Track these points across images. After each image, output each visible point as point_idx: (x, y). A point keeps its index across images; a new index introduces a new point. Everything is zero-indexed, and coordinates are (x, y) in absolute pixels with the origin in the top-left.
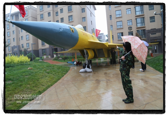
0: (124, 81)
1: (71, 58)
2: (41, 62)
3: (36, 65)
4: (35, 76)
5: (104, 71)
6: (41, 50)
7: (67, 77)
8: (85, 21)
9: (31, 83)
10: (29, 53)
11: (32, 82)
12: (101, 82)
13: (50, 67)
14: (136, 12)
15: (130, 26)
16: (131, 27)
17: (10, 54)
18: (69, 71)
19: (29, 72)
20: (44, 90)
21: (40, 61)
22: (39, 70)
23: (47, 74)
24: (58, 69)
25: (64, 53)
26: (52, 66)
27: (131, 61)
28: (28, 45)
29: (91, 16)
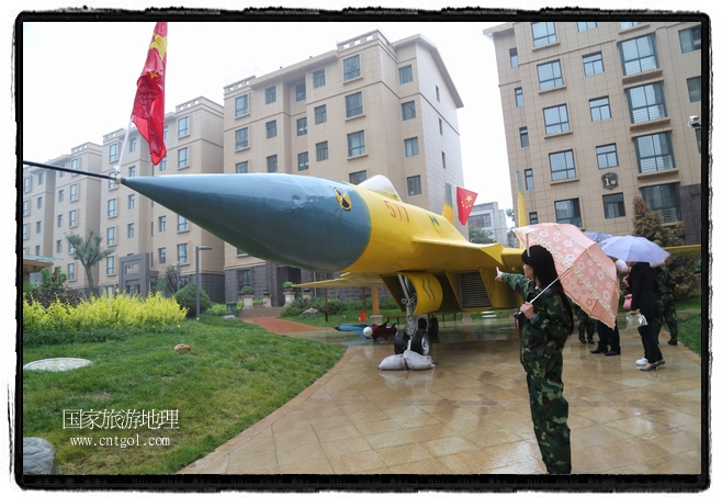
0: (540, 401)
1: (357, 309)
2: (229, 324)
3: (207, 334)
4: (200, 379)
5: (483, 367)
6: (234, 274)
7: (326, 386)
8: (415, 153)
9: (181, 403)
10: (186, 283)
11: (184, 402)
12: (460, 412)
13: (263, 343)
14: (631, 109)
15: (611, 170)
16: (614, 177)
17: (112, 286)
18: (338, 365)
19: (179, 363)
20: (229, 435)
21: (226, 317)
22: (216, 354)
23: (247, 371)
24: (296, 354)
25: (326, 289)
26: (272, 340)
27: (560, 320)
28: (182, 253)
29: (441, 133)
